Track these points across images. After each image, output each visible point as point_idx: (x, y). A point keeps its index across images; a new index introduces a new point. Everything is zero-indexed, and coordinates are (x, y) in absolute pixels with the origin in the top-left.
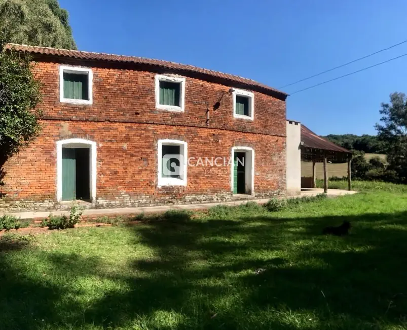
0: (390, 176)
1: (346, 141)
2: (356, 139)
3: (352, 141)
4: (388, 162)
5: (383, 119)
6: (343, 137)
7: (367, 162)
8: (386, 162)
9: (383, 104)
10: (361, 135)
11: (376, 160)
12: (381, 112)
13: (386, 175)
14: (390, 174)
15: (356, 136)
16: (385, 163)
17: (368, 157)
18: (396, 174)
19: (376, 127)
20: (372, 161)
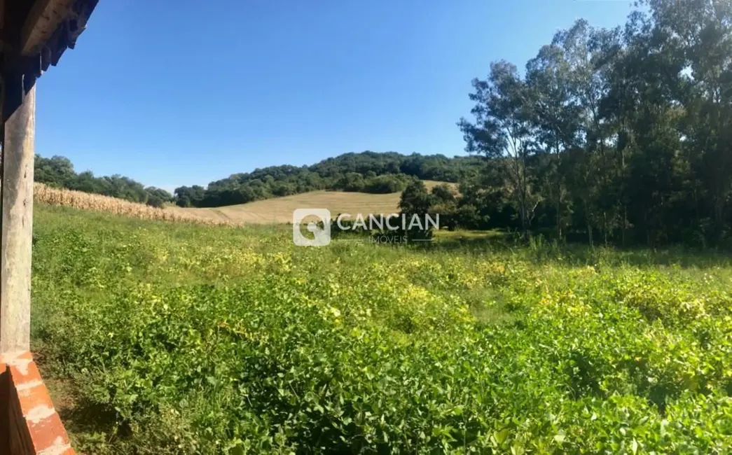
0: (466, 214)
1: (389, 161)
2: (403, 160)
3: (399, 162)
4: (460, 192)
5: (477, 110)
6: (385, 155)
7: (429, 192)
8: (457, 191)
9: (477, 80)
10: (410, 154)
11: (443, 189)
12: (473, 97)
13: (461, 213)
14: (468, 212)
15: (402, 156)
16: (456, 194)
17: (429, 185)
18: (476, 211)
19: (461, 125)
20: (435, 190)
